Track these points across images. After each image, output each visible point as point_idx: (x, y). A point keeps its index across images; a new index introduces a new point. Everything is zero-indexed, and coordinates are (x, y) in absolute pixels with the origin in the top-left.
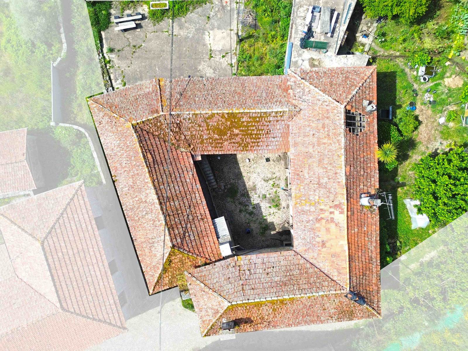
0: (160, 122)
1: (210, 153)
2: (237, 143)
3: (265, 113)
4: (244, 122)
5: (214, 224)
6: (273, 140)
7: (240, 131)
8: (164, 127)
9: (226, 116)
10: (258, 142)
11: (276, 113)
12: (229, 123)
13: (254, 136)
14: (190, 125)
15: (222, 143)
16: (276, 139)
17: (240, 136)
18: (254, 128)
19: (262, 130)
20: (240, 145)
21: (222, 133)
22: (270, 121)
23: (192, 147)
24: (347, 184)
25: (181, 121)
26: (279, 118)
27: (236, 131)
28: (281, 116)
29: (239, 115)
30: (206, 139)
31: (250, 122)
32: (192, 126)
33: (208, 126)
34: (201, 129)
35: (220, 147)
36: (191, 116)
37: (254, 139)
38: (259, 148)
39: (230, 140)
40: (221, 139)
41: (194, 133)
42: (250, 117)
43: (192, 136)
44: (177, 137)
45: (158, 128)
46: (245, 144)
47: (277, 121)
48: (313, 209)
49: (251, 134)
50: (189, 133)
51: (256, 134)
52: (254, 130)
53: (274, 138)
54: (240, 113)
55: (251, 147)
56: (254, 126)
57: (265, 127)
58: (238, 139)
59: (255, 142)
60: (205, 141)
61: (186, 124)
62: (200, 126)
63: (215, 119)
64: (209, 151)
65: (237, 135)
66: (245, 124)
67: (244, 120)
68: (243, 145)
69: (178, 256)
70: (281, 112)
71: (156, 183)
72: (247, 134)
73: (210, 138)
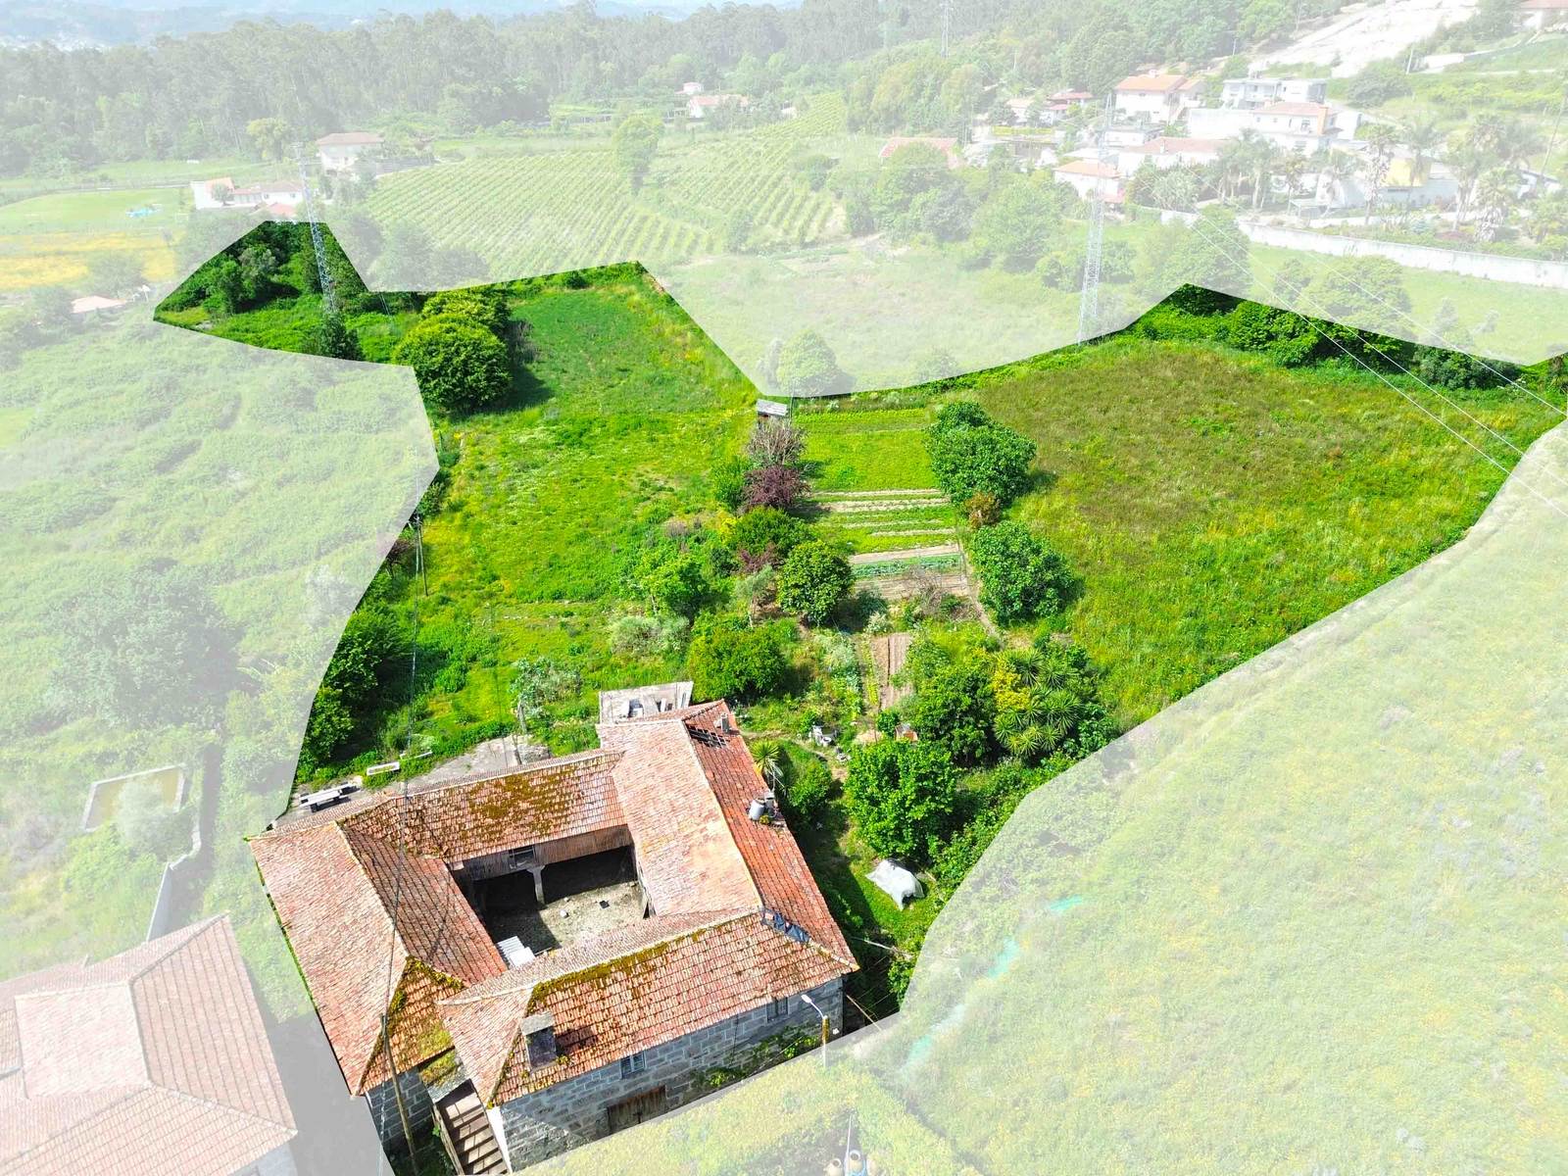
0: (387, 813)
1: (480, 854)
2: (529, 825)
3: (568, 766)
4: (534, 787)
5: (498, 948)
6: (591, 806)
7: (531, 803)
8: (393, 821)
9: (503, 782)
10: (566, 816)
11: (586, 762)
12: (509, 794)
13: (556, 807)
14: (441, 810)
15: (500, 832)
16: (596, 805)
17: (533, 812)
18: (555, 793)
19: (569, 794)
20: (534, 829)
21: (498, 813)
22: (579, 778)
23: (445, 848)
24: (713, 784)
25: (424, 807)
26: (593, 770)
27: (524, 805)
28: (596, 766)
29: (526, 777)
30: (472, 829)
31: (546, 784)
32: (445, 812)
33: (472, 806)
34: (461, 813)
35: (499, 839)
36: (442, 794)
37: (558, 811)
38: (571, 826)
39: (515, 822)
40: (499, 823)
41: (448, 822)
42: (544, 778)
43: (444, 829)
44: (418, 836)
45: (382, 825)
46: (543, 825)
47: (591, 775)
48: (674, 843)
49: (551, 805)
50: (440, 825)
51: (559, 804)
52: (554, 797)
53: (592, 803)
54: (525, 774)
55: (555, 826)
56: (554, 789)
57: (573, 789)
58: (529, 819)
59: (560, 818)
60: (470, 834)
61: (435, 809)
62: (458, 809)
63: (484, 792)
64: (477, 851)
65: (526, 811)
66: (538, 789)
67: (534, 783)
68: (540, 826)
69: (422, 983)
70: (593, 760)
71: (377, 881)
72: (544, 805)
73: (477, 827)
